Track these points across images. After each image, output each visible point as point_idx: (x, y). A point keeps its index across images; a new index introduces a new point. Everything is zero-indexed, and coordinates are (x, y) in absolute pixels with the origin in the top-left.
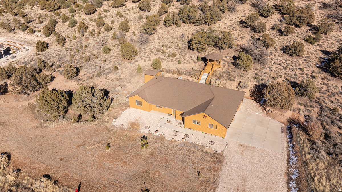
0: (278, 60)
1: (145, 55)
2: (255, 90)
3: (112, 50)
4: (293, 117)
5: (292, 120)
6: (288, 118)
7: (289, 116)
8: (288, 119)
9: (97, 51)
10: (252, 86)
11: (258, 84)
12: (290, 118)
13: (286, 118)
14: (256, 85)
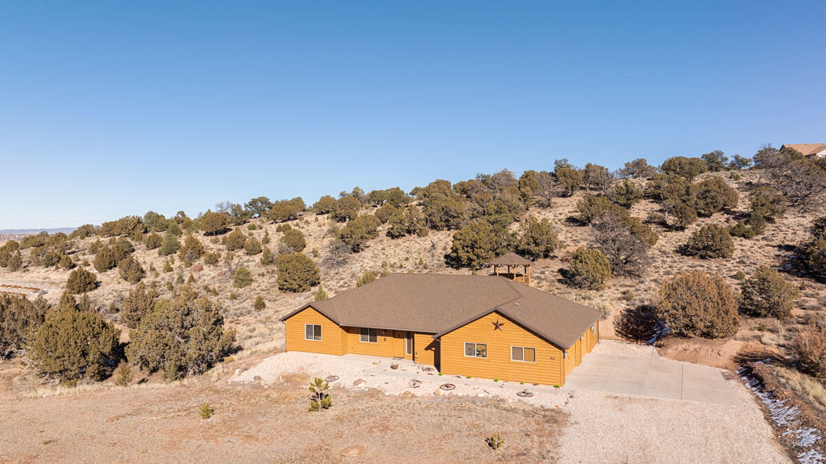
0: (674, 269)
1: (337, 283)
2: (628, 321)
3: (256, 281)
4: (747, 350)
5: (747, 356)
6: (735, 355)
7: (735, 352)
8: (735, 358)
9: (217, 285)
10: (619, 314)
11: (632, 308)
12: (740, 355)
13: (728, 355)
14: (629, 311)
